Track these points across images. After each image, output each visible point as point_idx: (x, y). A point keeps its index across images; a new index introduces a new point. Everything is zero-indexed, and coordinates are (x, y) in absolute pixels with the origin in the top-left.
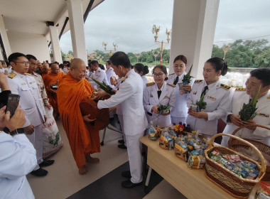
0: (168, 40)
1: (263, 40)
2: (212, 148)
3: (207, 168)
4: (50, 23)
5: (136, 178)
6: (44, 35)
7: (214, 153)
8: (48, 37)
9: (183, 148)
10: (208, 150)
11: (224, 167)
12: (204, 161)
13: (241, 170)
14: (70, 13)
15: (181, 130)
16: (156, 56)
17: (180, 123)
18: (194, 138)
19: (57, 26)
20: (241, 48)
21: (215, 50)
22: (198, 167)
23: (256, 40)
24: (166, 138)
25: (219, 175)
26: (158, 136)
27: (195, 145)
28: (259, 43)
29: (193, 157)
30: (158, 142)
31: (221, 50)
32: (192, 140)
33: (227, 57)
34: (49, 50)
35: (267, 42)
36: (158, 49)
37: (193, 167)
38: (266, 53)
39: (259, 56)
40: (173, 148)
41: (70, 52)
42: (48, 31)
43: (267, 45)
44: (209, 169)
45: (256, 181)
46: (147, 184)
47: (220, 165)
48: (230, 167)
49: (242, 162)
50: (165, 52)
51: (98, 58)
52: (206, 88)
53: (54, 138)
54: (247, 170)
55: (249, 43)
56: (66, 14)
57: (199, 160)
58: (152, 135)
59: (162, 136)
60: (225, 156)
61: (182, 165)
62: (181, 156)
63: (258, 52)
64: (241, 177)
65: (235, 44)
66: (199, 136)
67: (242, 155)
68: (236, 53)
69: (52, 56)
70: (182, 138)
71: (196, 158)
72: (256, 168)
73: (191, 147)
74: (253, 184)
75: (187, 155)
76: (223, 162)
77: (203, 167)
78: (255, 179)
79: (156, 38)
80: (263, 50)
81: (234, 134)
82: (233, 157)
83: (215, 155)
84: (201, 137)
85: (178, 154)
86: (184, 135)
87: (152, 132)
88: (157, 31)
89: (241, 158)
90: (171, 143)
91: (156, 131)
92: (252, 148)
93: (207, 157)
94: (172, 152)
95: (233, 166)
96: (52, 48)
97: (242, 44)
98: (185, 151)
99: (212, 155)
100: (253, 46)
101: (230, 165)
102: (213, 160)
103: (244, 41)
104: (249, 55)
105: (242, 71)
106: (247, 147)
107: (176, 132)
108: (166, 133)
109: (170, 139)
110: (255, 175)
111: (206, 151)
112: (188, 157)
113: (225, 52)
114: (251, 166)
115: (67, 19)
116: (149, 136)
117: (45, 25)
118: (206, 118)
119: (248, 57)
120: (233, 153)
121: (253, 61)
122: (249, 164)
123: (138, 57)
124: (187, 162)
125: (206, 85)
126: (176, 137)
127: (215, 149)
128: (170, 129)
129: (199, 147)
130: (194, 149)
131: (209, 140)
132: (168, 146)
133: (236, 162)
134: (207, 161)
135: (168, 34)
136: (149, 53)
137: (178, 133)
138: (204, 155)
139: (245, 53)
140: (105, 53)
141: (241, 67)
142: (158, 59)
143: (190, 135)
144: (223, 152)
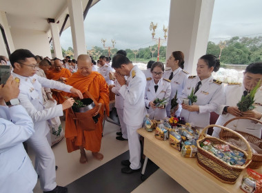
0: (165, 36)
1: (260, 37)
2: (204, 138)
3: (199, 157)
4: (51, 20)
5: (135, 165)
6: (46, 32)
7: (206, 143)
8: (49, 33)
9: (177, 138)
10: (200, 140)
11: (214, 156)
12: (196, 150)
13: (230, 158)
14: (71, 10)
15: (176, 122)
16: (153, 52)
18: (188, 130)
19: (58, 22)
20: (237, 45)
22: (191, 156)
23: (253, 37)
24: (161, 129)
25: (209, 163)
26: (154, 128)
27: (188, 136)
28: (255, 40)
29: (186, 147)
30: (153, 134)
31: (218, 47)
32: (185, 132)
33: (223, 53)
34: (49, 47)
36: (156, 46)
37: (186, 156)
39: (256, 53)
40: (167, 139)
41: (70, 49)
42: (49, 28)
44: (201, 157)
45: (243, 167)
47: (210, 153)
48: (220, 156)
49: (232, 152)
50: (162, 49)
51: (97, 54)
52: (200, 83)
53: (57, 129)
54: (236, 158)
55: (245, 40)
56: (67, 12)
57: (192, 149)
58: (149, 127)
59: (157, 128)
60: (216, 146)
61: (176, 154)
62: (175, 146)
63: (255, 49)
64: (229, 164)
65: (231, 41)
66: (192, 128)
67: (232, 146)
68: (232, 50)
69: (53, 52)
70: (176, 129)
71: (189, 148)
72: (244, 156)
73: (184, 138)
74: (240, 170)
75: (180, 145)
76: (213, 151)
77: (195, 156)
78: (242, 165)
79: (153, 34)
80: (260, 47)
81: (225, 125)
82: (223, 146)
83: (206, 145)
84: (194, 129)
85: (172, 144)
86: (179, 126)
87: (148, 124)
88: (155, 27)
89: (230, 147)
90: (166, 134)
91: (152, 123)
92: (241, 139)
93: (199, 146)
94: (167, 142)
95: (223, 156)
96: (53, 45)
97: (238, 41)
98: (179, 141)
99: (204, 145)
100: (250, 43)
101: (220, 154)
102: (205, 149)
103: (240, 38)
104: (245, 52)
106: (237, 138)
107: (171, 124)
108: (162, 125)
109: (165, 130)
110: (242, 163)
111: (198, 141)
112: (181, 147)
113: (221, 49)
114: (239, 155)
115: (68, 16)
116: (146, 129)
117: (46, 22)
119: (244, 54)
120: (223, 143)
121: (249, 58)
122: (238, 153)
123: (136, 53)
124: (180, 151)
125: (200, 80)
126: (170, 129)
127: (207, 139)
128: (165, 121)
129: (191, 137)
130: (187, 139)
131: (201, 132)
132: (162, 137)
133: (225, 151)
134: (199, 149)
135: (165, 31)
136: (147, 50)
137: (173, 125)
138: (197, 146)
139: (241, 50)
140: (104, 49)
141: (237, 64)
142: (156, 55)
143: (183, 127)
144: (214, 142)
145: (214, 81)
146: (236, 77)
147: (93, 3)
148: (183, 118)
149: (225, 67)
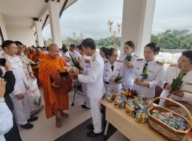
0: (119, 30)
1: (186, 30)
2: (153, 107)
3: (150, 122)
4: (36, 19)
5: (97, 129)
6: (32, 27)
7: (154, 111)
8: (34, 29)
9: (131, 108)
10: (150, 109)
11: (162, 122)
12: (147, 117)
13: (174, 123)
14: (50, 12)
15: (130, 94)
16: (110, 41)
17: (129, 90)
18: (139, 100)
19: (41, 21)
20: (170, 36)
21: (152, 37)
22: (143, 122)
23: (181, 30)
24: (119, 100)
25: (158, 127)
26: (113, 99)
27: (140, 105)
28: (183, 32)
29: (139, 114)
30: (113, 104)
31: (156, 37)
32: (138, 102)
33: (160, 42)
34: (34, 38)
35: (188, 31)
36: (112, 37)
37: (139, 121)
38: (188, 39)
39: (183, 41)
40: (124, 107)
41: (49, 39)
42: (34, 25)
43: (189, 33)
45: (186, 132)
46: (105, 134)
47: (159, 120)
48: (166, 122)
49: (175, 118)
50: (117, 39)
51: (70, 43)
52: (146, 64)
53: (38, 100)
54: (179, 124)
55: (175, 32)
56: (47, 13)
57: (144, 116)
58: (109, 98)
59: (116, 99)
60: (162, 113)
61: (131, 120)
62: (130, 114)
63: (182, 38)
64: (174, 129)
65: (166, 33)
66: (143, 99)
67: (175, 113)
68: (166, 39)
69: (37, 42)
70: (131, 101)
71: (142, 115)
72: (185, 122)
73: (137, 107)
74: (184, 134)
75: (135, 113)
76: (161, 118)
77: (147, 121)
78: (185, 130)
79: (110, 29)
80: (186, 37)
81: (168, 97)
82: (168, 114)
83: (155, 113)
84: (144, 99)
85: (128, 112)
86: (132, 98)
87: (109, 96)
88: (111, 24)
89: (174, 114)
90: (123, 104)
91: (112, 95)
92: (181, 107)
93: (150, 114)
94: (124, 110)
95: (168, 121)
96: (37, 36)
97: (171, 33)
98: (133, 110)
99: (153, 113)
100: (179, 34)
101: (166, 120)
102: (153, 116)
103: (172, 30)
104: (176, 40)
105: (171, 52)
106: (178, 106)
107: (126, 96)
108: (119, 97)
109: (122, 101)
110: (184, 128)
111: (148, 110)
112: (135, 114)
113: (159, 39)
114: (181, 121)
115: (48, 16)
116: (107, 99)
117: (32, 20)
118: (148, 86)
119: (175, 42)
120: (167, 111)
121: (179, 45)
122: (180, 119)
123: (98, 42)
124: (134, 118)
125: (146, 62)
126: (126, 100)
127: (155, 108)
128: (122, 94)
129: (143, 107)
130: (139, 108)
131: (150, 102)
132: (120, 107)
133: (170, 118)
134: (149, 117)
135: (119, 26)
136: (106, 40)
137: (128, 97)
138: (147, 113)
139: (173, 39)
140: (74, 39)
141: (171, 49)
142: (112, 44)
143: (136, 99)
144: (160, 110)
145: (157, 62)
146: (170, 58)
147: (66, 7)
148: (135, 91)
149: (162, 51)
